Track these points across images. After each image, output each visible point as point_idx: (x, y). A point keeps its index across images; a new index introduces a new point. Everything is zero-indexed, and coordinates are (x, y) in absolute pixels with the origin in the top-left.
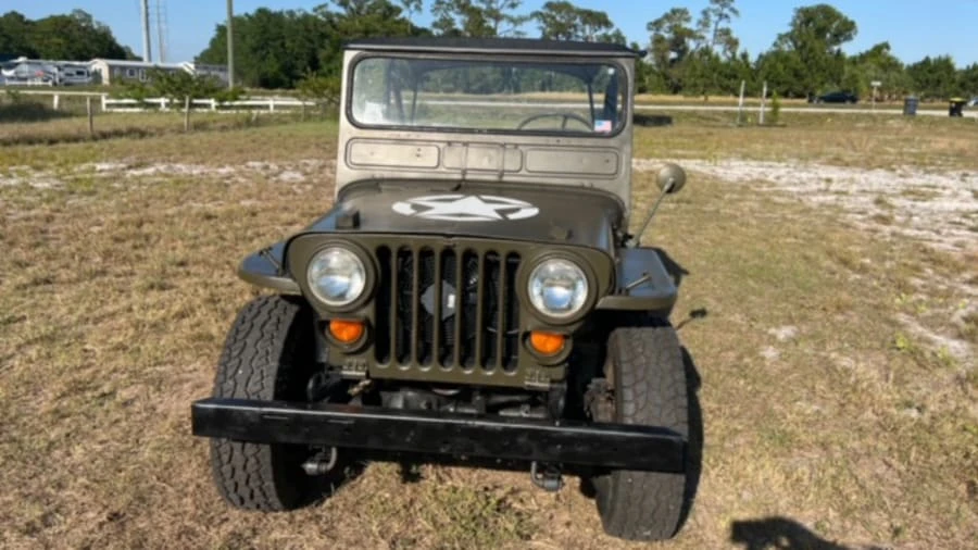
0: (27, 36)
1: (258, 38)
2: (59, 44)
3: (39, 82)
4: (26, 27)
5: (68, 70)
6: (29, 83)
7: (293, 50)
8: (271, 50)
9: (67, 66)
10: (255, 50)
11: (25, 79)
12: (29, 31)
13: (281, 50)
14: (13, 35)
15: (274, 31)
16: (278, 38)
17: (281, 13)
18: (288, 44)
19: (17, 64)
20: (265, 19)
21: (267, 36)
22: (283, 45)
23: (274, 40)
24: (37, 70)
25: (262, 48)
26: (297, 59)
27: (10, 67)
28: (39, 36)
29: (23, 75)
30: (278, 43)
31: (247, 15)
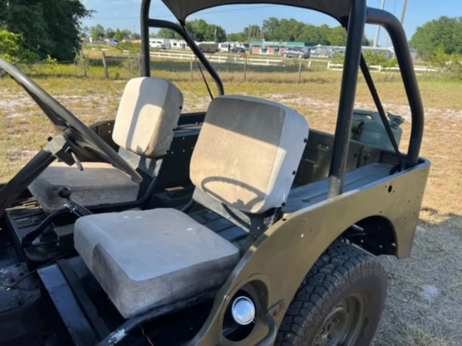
0: (328, 35)
1: (436, 33)
2: (340, 39)
3: (323, 56)
4: (329, 31)
5: (336, 51)
6: (319, 56)
7: (456, 40)
8: (442, 40)
9: (337, 49)
10: (433, 40)
11: (318, 54)
12: (329, 33)
13: (449, 40)
14: (322, 35)
15: (447, 29)
16: (449, 33)
17: (455, 19)
18: (454, 36)
19: (317, 48)
20: (443, 22)
21: (442, 32)
22: (450, 37)
23: (445, 35)
24: (324, 50)
25: (437, 39)
26: (457, 45)
27: (314, 49)
28: (332, 35)
29: (318, 53)
30: (448, 36)
31: (434, 21)
